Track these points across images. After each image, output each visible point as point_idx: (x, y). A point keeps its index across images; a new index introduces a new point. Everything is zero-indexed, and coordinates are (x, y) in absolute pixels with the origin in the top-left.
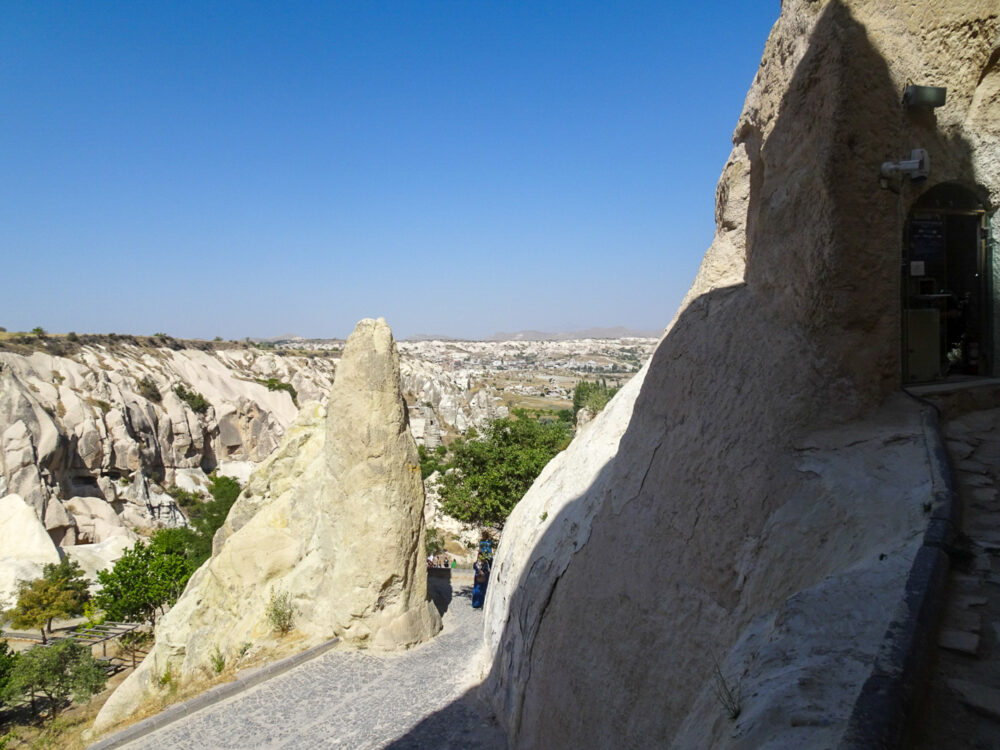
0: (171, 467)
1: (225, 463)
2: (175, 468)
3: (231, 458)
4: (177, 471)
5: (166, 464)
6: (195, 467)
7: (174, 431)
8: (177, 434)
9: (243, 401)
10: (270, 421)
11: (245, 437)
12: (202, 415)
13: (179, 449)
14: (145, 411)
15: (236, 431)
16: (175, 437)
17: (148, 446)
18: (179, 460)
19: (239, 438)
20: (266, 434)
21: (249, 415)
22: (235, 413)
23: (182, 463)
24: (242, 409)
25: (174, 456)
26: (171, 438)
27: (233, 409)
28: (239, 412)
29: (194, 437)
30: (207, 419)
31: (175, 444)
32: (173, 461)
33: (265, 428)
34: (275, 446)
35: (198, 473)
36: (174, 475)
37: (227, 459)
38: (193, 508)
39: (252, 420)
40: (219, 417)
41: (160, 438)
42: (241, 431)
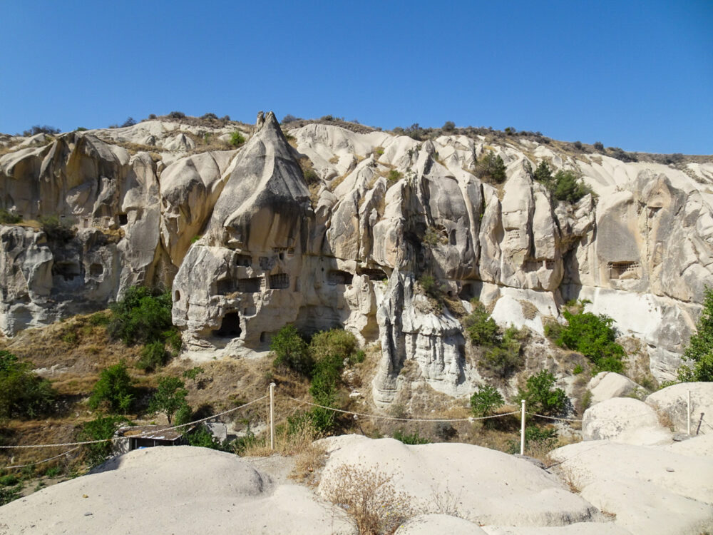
0: (493, 282)
1: (603, 292)
2: (501, 285)
3: (614, 284)
4: (503, 290)
5: (485, 275)
6: (539, 288)
7: (505, 225)
8: (510, 229)
9: (643, 177)
10: (690, 208)
11: (645, 247)
12: (570, 207)
13: (512, 255)
14: (464, 191)
15: (630, 235)
16: (507, 234)
17: (454, 242)
18: (509, 273)
19: (634, 249)
20: (680, 237)
21: (653, 204)
22: (630, 202)
23: (513, 280)
24: (640, 193)
25: (502, 266)
26: (498, 234)
27: (626, 195)
28: (636, 200)
29: (538, 236)
30: (578, 213)
31: (504, 245)
32: (496, 273)
33: (679, 223)
34: (692, 258)
35: (543, 301)
36: (497, 295)
37: (608, 286)
38: (495, 352)
39: (660, 212)
40: (600, 211)
41: (481, 234)
42: (640, 237)
